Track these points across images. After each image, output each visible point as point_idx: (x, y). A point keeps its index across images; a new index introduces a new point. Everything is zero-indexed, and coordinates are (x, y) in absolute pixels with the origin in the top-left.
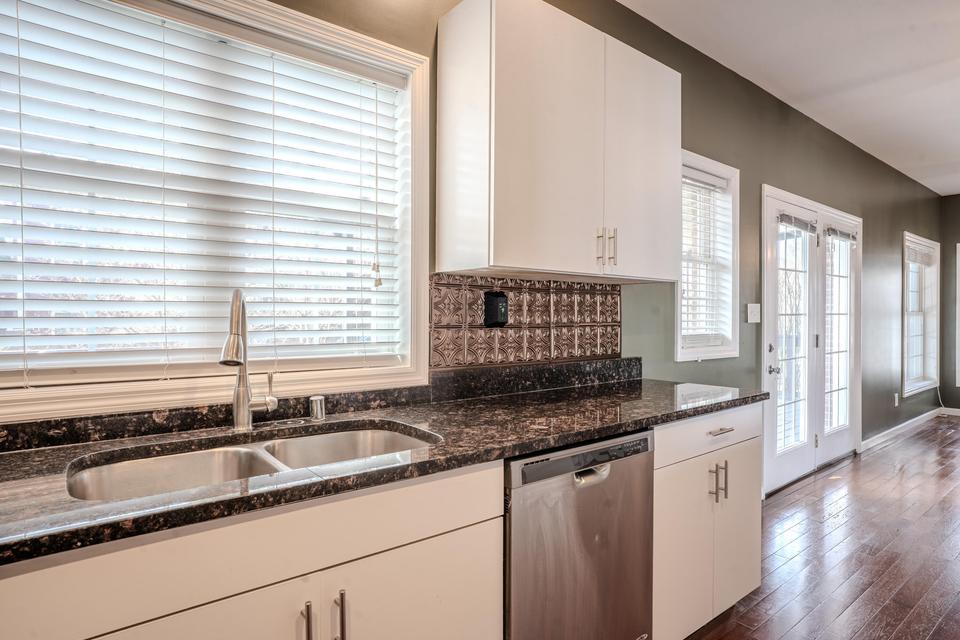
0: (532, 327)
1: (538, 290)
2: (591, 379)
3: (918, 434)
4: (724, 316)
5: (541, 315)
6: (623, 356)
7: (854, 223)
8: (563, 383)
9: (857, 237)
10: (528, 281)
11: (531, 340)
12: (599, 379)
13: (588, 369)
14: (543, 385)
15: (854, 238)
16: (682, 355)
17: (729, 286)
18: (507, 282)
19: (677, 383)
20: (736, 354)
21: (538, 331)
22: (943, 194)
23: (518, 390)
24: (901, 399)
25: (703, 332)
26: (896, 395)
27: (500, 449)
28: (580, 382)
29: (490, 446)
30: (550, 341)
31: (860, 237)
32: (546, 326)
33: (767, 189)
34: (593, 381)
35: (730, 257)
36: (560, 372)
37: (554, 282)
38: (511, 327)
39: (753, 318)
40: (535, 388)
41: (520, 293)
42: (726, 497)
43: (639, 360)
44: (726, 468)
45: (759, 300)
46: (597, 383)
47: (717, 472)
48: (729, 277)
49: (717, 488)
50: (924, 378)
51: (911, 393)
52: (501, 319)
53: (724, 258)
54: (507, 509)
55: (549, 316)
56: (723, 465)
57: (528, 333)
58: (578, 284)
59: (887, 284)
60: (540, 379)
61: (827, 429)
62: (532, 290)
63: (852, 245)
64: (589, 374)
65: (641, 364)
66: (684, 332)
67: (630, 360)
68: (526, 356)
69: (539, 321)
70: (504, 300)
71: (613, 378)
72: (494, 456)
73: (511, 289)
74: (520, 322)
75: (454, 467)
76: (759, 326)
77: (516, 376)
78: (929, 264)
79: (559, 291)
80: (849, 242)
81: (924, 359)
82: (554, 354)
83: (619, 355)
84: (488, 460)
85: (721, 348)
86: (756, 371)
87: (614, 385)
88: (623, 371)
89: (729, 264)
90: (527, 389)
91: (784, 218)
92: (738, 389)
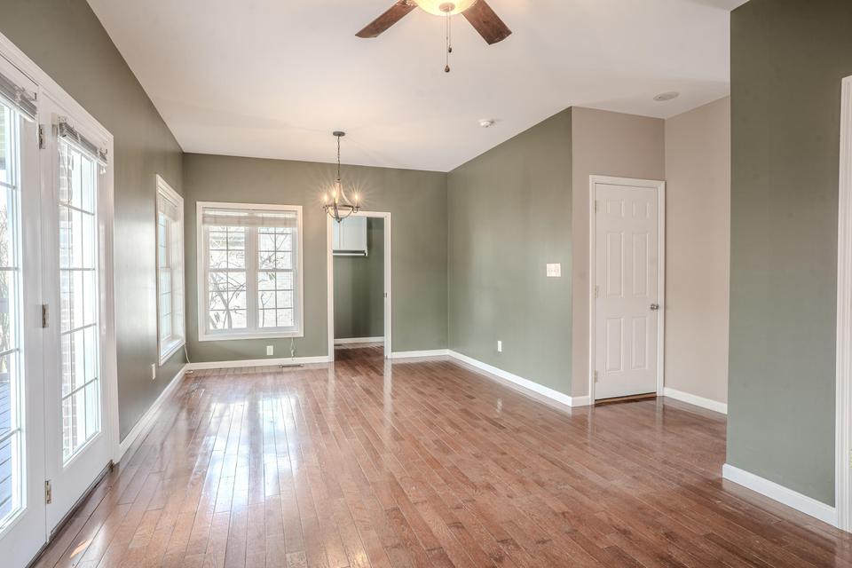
9: (107, 156)
15: (103, 157)
22: (185, 150)
24: (158, 367)
26: (153, 365)
31: (110, 156)
50: (174, 337)
51: (166, 359)
63: (100, 167)
78: (175, 219)
80: (96, 161)
81: (172, 317)
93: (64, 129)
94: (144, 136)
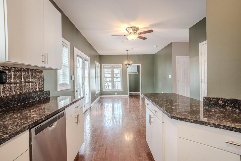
0: (15, 83)
1: (17, 71)
2: (36, 99)
3: (99, 101)
4: (67, 79)
5: (19, 79)
6: (45, 91)
7: (88, 58)
8: (28, 101)
10: (13, 68)
11: (15, 87)
12: (38, 98)
13: (35, 95)
14: (20, 102)
16: (59, 89)
17: (68, 71)
18: (5, 67)
19: (58, 97)
20: (70, 88)
21: (18, 85)
22: (100, 55)
23: (12, 105)
24: (96, 95)
25: (62, 83)
27: (28, 126)
28: (33, 100)
29: (24, 125)
30: (22, 87)
31: (90, 61)
32: (21, 83)
33: (75, 48)
34: (37, 99)
35: (68, 64)
36: (26, 97)
37: (23, 68)
38: (8, 83)
39: (73, 79)
40: (18, 104)
41: (10, 71)
42: (79, 123)
43: (49, 91)
44: (79, 116)
45: (74, 75)
46: (38, 99)
47: (77, 117)
48: (68, 69)
49: (78, 121)
50: (98, 90)
51: (97, 93)
52: (4, 81)
53: (66, 64)
54: (30, 146)
55: (22, 79)
56: (78, 115)
57: (14, 85)
58: (31, 69)
59: (93, 71)
60: (20, 101)
61: (86, 103)
62: (15, 71)
63: (89, 63)
64: (35, 97)
65: (49, 92)
66: (59, 83)
67: (47, 91)
68: (14, 93)
69: (18, 81)
70: (5, 74)
71: (42, 97)
72: (27, 129)
73: (7, 70)
74: (11, 82)
75: (13, 137)
76: (74, 81)
77: (10, 100)
78: (98, 68)
79: (25, 71)
82: (24, 92)
83: (43, 90)
84: (25, 131)
85: (67, 87)
86: (73, 92)
87: (42, 99)
88: (45, 95)
89: (68, 65)
90: (15, 104)
91: (78, 56)
92: (70, 96)
93: (85, 60)
94: (93, 53)
